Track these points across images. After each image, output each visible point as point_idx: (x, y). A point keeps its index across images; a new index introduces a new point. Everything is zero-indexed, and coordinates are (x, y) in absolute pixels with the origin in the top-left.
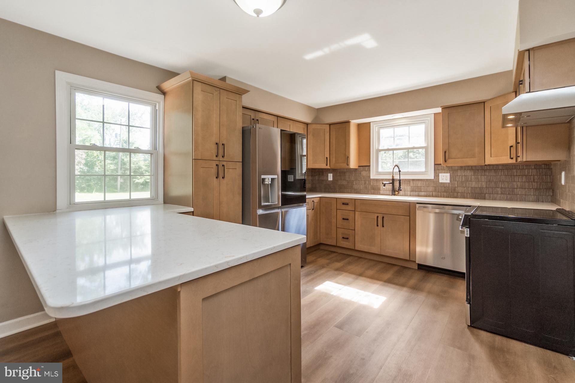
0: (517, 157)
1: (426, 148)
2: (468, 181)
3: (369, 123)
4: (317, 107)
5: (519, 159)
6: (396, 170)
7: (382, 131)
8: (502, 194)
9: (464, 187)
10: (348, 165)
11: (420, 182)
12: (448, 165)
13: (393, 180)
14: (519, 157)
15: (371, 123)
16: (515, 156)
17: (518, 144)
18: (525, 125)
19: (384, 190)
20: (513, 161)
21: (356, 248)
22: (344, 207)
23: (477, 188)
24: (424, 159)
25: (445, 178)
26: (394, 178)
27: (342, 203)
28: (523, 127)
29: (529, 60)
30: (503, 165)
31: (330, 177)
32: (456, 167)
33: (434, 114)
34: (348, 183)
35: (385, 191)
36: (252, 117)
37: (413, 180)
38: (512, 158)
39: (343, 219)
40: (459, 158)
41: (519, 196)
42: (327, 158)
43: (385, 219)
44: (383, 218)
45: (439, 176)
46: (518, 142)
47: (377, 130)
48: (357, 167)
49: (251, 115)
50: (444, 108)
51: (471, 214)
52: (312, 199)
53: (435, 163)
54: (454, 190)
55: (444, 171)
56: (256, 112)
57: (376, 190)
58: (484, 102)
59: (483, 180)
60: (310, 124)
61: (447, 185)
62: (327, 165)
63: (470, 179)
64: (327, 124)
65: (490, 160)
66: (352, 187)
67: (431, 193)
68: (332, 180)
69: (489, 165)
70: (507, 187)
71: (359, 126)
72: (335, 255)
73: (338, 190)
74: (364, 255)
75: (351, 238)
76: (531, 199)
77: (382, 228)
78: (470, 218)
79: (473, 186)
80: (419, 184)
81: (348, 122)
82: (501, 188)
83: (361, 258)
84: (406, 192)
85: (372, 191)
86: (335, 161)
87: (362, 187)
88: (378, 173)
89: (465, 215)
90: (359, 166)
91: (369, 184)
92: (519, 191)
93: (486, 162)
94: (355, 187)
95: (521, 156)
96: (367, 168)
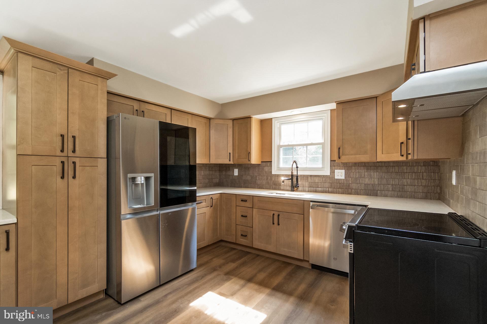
0: (408, 154)
1: (323, 144)
2: (361, 177)
3: (271, 119)
4: (221, 102)
5: (410, 157)
6: (295, 166)
7: (283, 127)
8: (393, 190)
9: (358, 184)
10: (249, 161)
11: (317, 178)
12: (343, 162)
13: (292, 176)
14: (410, 154)
15: (273, 119)
16: (406, 153)
17: (408, 140)
18: (416, 119)
19: (284, 185)
20: (404, 159)
21: (254, 246)
22: (243, 204)
23: (369, 184)
24: (322, 156)
25: (340, 174)
26: (293, 174)
27: (241, 200)
28: (414, 121)
29: (424, 32)
30: (394, 162)
31: (236, 172)
32: (351, 164)
33: (331, 110)
34: (252, 178)
35: (285, 187)
36: (136, 108)
37: (311, 176)
38: (403, 156)
39: (242, 216)
40: (352, 155)
41: (408, 193)
42: (230, 153)
43: (280, 217)
44: (279, 215)
45: (334, 172)
46: (408, 138)
47: (278, 126)
48: (260, 163)
49: (133, 106)
50: (339, 103)
51: (356, 224)
52: (211, 196)
53: (332, 160)
54: (349, 186)
55: (339, 167)
56: (140, 102)
57: (276, 186)
58: (376, 97)
59: (376, 177)
60: (213, 119)
61: (342, 181)
62: (230, 161)
63: (363, 175)
64: (230, 119)
65: (382, 157)
66: (255, 182)
67: (328, 189)
68: (237, 175)
69: (381, 162)
70: (398, 184)
71: (262, 122)
72: (234, 252)
73: (242, 185)
74: (261, 253)
75: (249, 236)
76: (420, 197)
77: (278, 226)
78: (354, 230)
79: (366, 183)
80: (317, 180)
81: (250, 118)
82: (392, 185)
83: (258, 255)
84: (305, 188)
85: (274, 186)
86: (238, 156)
87: (264, 182)
88: (279, 169)
89: (349, 226)
90: (261, 162)
91: (271, 179)
92: (409, 189)
93: (377, 159)
94: (259, 182)
95: (412, 154)
96: (269, 164)
